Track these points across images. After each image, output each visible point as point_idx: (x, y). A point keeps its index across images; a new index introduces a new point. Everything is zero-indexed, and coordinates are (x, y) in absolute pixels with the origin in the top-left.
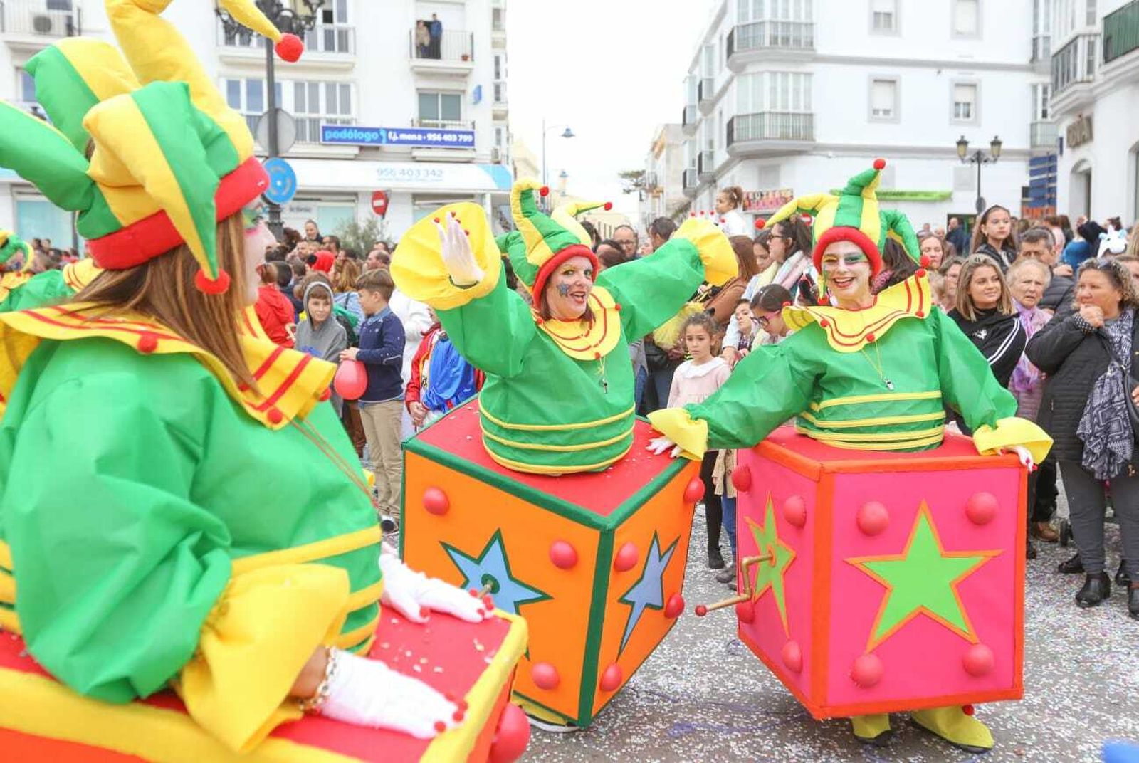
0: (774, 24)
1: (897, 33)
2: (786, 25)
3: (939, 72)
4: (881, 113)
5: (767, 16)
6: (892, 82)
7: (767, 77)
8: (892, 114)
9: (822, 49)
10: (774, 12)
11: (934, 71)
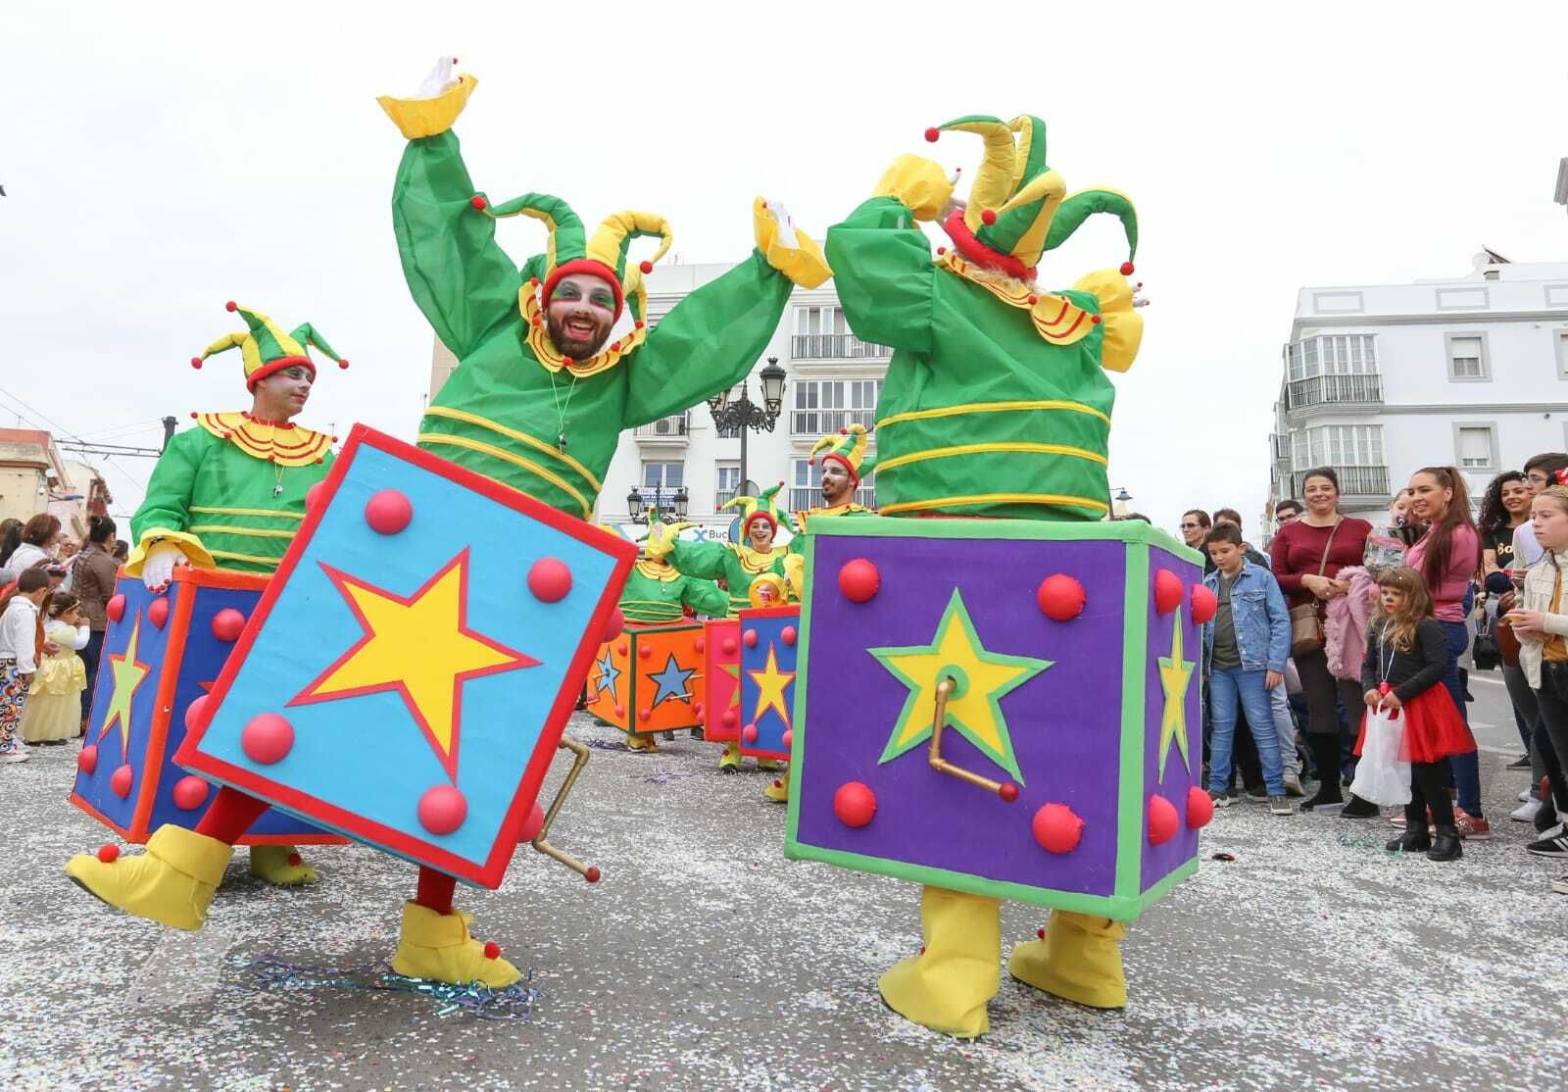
0: (1330, 378)
1: (1488, 379)
2: (1345, 378)
3: (1548, 416)
4: (1475, 462)
5: (1322, 371)
6: (1485, 429)
7: (1326, 432)
8: (1489, 465)
9: (1389, 399)
10: (1330, 366)
11: (1541, 415)
